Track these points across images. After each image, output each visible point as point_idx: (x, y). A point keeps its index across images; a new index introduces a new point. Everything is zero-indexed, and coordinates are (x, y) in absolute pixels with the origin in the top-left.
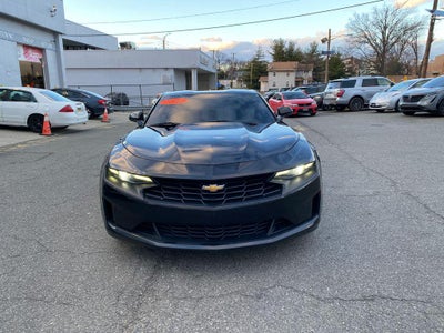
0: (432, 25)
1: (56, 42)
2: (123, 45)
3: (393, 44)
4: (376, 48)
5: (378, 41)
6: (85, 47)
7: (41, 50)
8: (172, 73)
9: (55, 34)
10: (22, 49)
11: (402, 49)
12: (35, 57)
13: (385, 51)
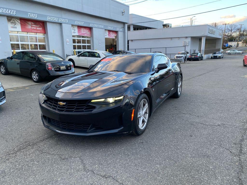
1: (124, 27)
2: (165, 26)
6: (146, 28)
7: (116, 32)
8: (189, 40)
9: (124, 23)
10: (107, 32)
12: (113, 36)
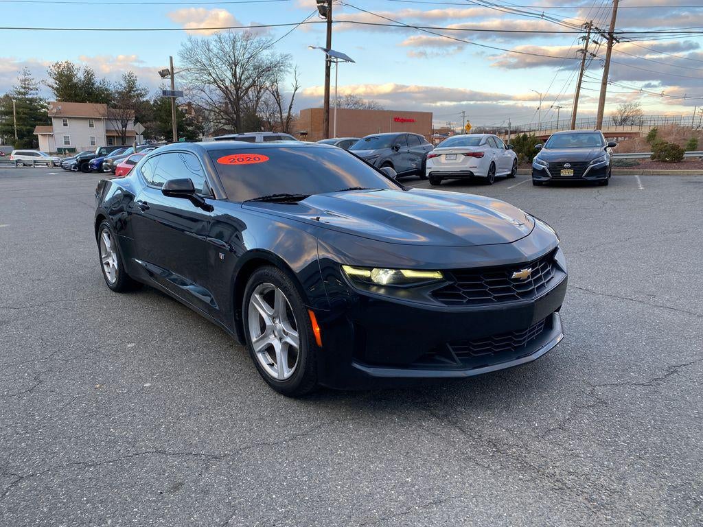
0: (328, 69)
3: (247, 89)
4: (226, 91)
5: (228, 83)
11: (258, 98)
13: (238, 98)
